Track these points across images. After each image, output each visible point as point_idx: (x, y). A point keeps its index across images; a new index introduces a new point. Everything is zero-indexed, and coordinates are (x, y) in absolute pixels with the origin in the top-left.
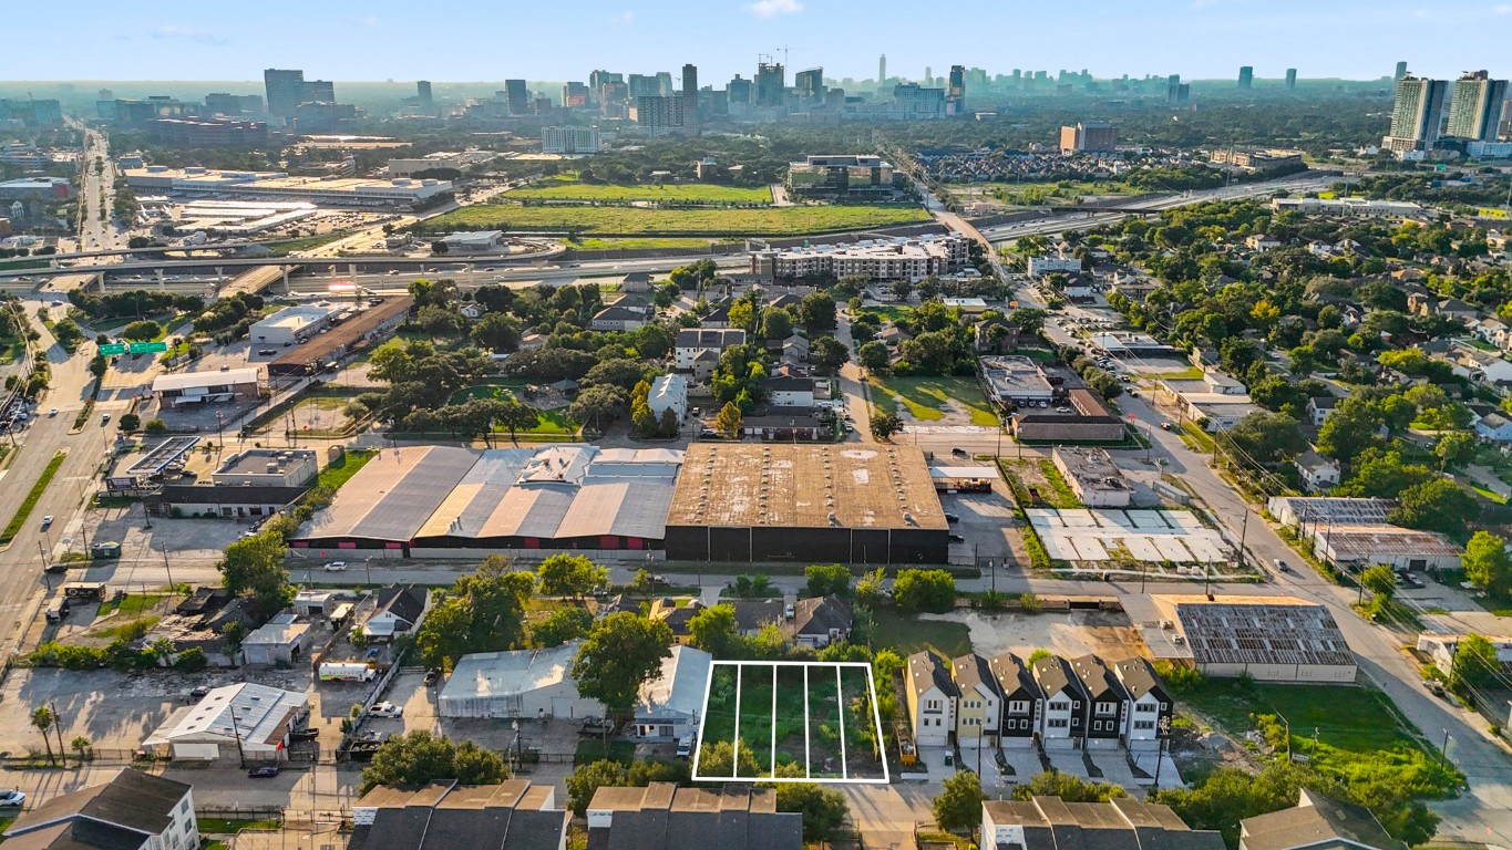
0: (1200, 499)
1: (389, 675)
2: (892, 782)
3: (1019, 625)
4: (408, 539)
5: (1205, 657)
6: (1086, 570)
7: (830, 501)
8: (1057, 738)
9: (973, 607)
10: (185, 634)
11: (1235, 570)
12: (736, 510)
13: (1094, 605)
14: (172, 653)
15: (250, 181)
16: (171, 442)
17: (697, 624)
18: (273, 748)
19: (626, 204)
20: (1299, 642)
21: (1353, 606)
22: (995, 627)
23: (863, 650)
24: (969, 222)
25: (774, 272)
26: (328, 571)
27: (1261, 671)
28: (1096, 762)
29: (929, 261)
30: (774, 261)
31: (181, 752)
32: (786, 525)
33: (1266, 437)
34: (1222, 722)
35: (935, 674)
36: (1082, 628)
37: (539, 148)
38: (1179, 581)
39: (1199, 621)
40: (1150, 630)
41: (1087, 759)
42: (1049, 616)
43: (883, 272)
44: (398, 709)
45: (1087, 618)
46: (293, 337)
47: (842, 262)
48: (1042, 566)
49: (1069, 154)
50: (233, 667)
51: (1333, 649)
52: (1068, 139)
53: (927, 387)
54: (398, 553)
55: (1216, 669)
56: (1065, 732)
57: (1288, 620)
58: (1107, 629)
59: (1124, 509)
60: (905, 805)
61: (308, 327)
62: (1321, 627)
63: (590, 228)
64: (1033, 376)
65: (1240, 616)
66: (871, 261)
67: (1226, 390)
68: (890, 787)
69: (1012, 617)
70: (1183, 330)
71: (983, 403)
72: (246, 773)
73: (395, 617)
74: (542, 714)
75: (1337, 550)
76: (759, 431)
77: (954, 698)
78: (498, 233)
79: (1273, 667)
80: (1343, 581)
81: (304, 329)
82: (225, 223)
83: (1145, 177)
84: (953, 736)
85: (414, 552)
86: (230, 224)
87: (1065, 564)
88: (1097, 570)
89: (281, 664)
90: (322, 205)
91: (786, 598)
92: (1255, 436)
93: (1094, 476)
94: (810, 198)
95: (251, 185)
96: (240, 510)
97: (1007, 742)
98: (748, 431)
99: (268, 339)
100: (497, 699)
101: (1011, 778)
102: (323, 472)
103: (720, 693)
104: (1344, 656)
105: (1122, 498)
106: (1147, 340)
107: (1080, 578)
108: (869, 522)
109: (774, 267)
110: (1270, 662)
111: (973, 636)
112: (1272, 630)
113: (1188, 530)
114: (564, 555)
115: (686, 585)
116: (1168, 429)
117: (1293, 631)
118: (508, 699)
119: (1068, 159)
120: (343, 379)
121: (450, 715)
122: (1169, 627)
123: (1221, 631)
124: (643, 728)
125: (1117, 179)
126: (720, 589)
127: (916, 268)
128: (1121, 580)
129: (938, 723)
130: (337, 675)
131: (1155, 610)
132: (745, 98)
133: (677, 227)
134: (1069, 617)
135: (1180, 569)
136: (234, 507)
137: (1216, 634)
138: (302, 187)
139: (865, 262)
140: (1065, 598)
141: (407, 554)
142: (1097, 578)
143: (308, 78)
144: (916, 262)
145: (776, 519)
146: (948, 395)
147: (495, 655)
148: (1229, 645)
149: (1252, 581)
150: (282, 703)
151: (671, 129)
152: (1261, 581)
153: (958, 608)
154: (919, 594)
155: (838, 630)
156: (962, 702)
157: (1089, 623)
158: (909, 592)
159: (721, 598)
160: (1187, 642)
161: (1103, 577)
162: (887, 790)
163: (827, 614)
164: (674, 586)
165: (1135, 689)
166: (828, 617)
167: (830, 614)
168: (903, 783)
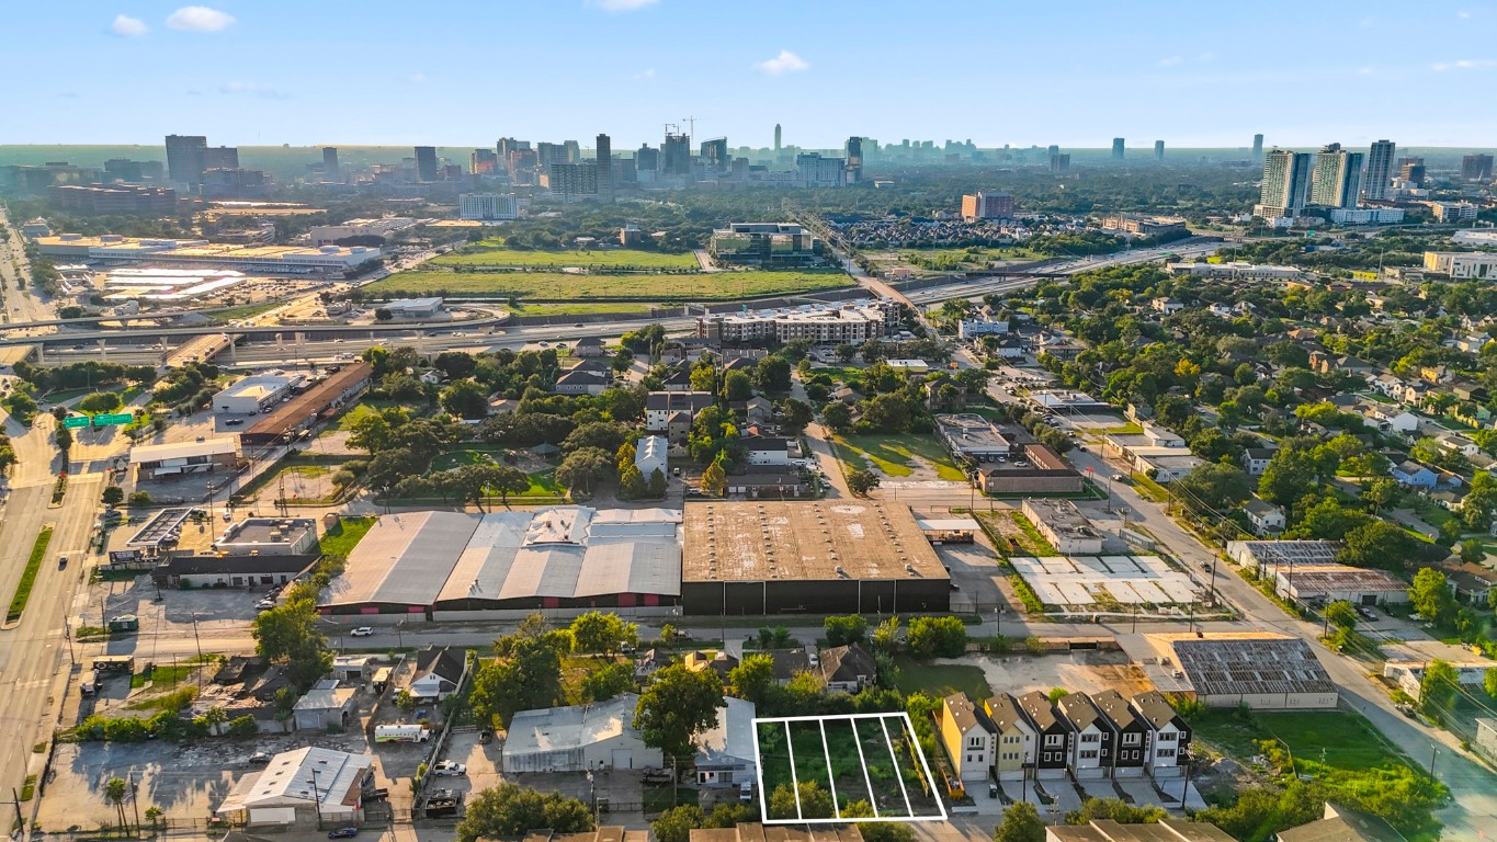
0: (1164, 545)
1: (443, 734)
2: (949, 818)
3: (1027, 666)
4: (430, 602)
5: (1205, 689)
6: (1076, 614)
7: (833, 555)
8: (1088, 768)
9: (982, 651)
10: (231, 703)
11: (1210, 610)
12: (746, 566)
13: (1092, 646)
14: (223, 720)
15: (170, 248)
16: (164, 514)
17: (738, 674)
18: (349, 809)
19: (557, 270)
20: (1285, 672)
21: (1320, 639)
22: (1006, 668)
23: (895, 694)
24: (892, 286)
25: (721, 337)
26: (354, 635)
27: (1255, 701)
28: (1126, 789)
29: (867, 324)
30: (721, 325)
31: (258, 817)
32: (797, 578)
33: (1215, 486)
34: (1229, 749)
35: (976, 713)
36: (1085, 668)
37: (456, 214)
38: (1161, 620)
39: (1194, 656)
40: (1149, 667)
42: (1053, 657)
43: (825, 335)
44: (462, 767)
45: (1088, 658)
46: (257, 406)
47: (786, 326)
48: (1036, 611)
49: (971, 221)
50: (286, 734)
51: (1316, 678)
52: (969, 207)
53: (890, 445)
54: (421, 617)
55: (1214, 699)
56: (1096, 762)
57: (1273, 652)
58: (1108, 667)
59: (1098, 556)
60: (962, 836)
61: (271, 396)
62: (1302, 658)
63: (527, 294)
64: (987, 433)
65: (1230, 650)
66: (813, 324)
67: (1167, 444)
68: (947, 823)
69: (1020, 659)
70: (1116, 387)
71: (946, 460)
72: (326, 834)
73: (439, 679)
74: (602, 766)
75: (1298, 588)
76: (742, 489)
77: (995, 735)
78: (438, 300)
79: (1266, 697)
80: (1307, 617)
81: (267, 399)
82: (153, 292)
83: (1047, 243)
85: (437, 615)
86: (160, 292)
87: (1056, 608)
88: (1085, 613)
89: (333, 729)
90: (250, 273)
91: (807, 648)
92: (1207, 486)
93: (1067, 526)
94: (736, 264)
95: (173, 253)
96: (251, 579)
97: (1043, 774)
98: (732, 489)
99: (233, 408)
100: (559, 753)
102: (324, 540)
104: (1326, 685)
105: (1095, 545)
106: (1084, 397)
107: (1073, 621)
108: (874, 573)
109: (721, 331)
110: (1262, 692)
111: (989, 678)
112: (1260, 663)
113: (1159, 574)
114: (596, 613)
115: (710, 639)
116: (1120, 480)
117: (1278, 663)
118: (569, 752)
119: (972, 226)
120: (317, 447)
121: (513, 770)
122: (1166, 663)
123: (1216, 666)
124: (703, 775)
125: (1020, 244)
126: (742, 642)
127: (855, 331)
128: (1110, 622)
129: (981, 759)
130: (393, 737)
131: (1151, 649)
132: (653, 166)
133: (612, 292)
134: (1071, 657)
135: (1161, 609)
136: (245, 577)
137: (1211, 668)
138: (227, 255)
139: (807, 326)
140: (1066, 640)
141: (429, 618)
142: (1088, 621)
143: (211, 144)
144: (855, 326)
145: (786, 573)
146: (912, 451)
147: (546, 711)
148: (1223, 678)
149: (1226, 619)
150: (348, 765)
151: (586, 196)
152: (1234, 620)
153: (969, 652)
154: (934, 640)
155: (865, 676)
156: (1002, 738)
157: (1090, 662)
158: (925, 639)
159: (745, 651)
160: (1186, 675)
161: (1094, 620)
162: (942, 823)
163: (853, 662)
164: (697, 641)
165: (1156, 720)
166: (855, 665)
167: (856, 663)
168: (955, 816)
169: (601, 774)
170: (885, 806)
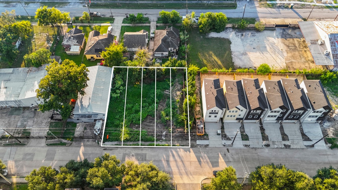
2: (192, 146)
3: (253, 38)
6: (283, 2)
8: (270, 120)
9: (233, 28)
13: (286, 26)
22: (242, 40)
35: (217, 98)
36: (280, 39)
38: (322, 7)
40: (314, 46)
41: (282, 128)
42: (267, 33)
45: (283, 33)
58: (291, 40)
60: (198, 163)
68: (191, 150)
69: (250, 33)
74: (33, 105)
77: (224, 110)
84: (222, 119)
88: (287, 2)
91: (152, 23)
97: (246, 121)
101: (247, 143)
103: (117, 91)
107: (280, 7)
111: (233, 48)
115: (108, 16)
122: (323, 45)
126: (122, 18)
128: (297, 8)
129: (215, 117)
131: (315, 32)
134: (275, 33)
147: (11, 70)
153: (227, 28)
154: (211, 24)
155: (173, 48)
156: (228, 111)
157: (284, 36)
158: (206, 25)
159: (123, 25)
161: (290, 7)
162: (190, 152)
163: (168, 40)
164: (103, 17)
165: (314, 103)
166: (168, 42)
167: (169, 41)
168: (197, 147)
169: (33, 110)
170: (164, 139)
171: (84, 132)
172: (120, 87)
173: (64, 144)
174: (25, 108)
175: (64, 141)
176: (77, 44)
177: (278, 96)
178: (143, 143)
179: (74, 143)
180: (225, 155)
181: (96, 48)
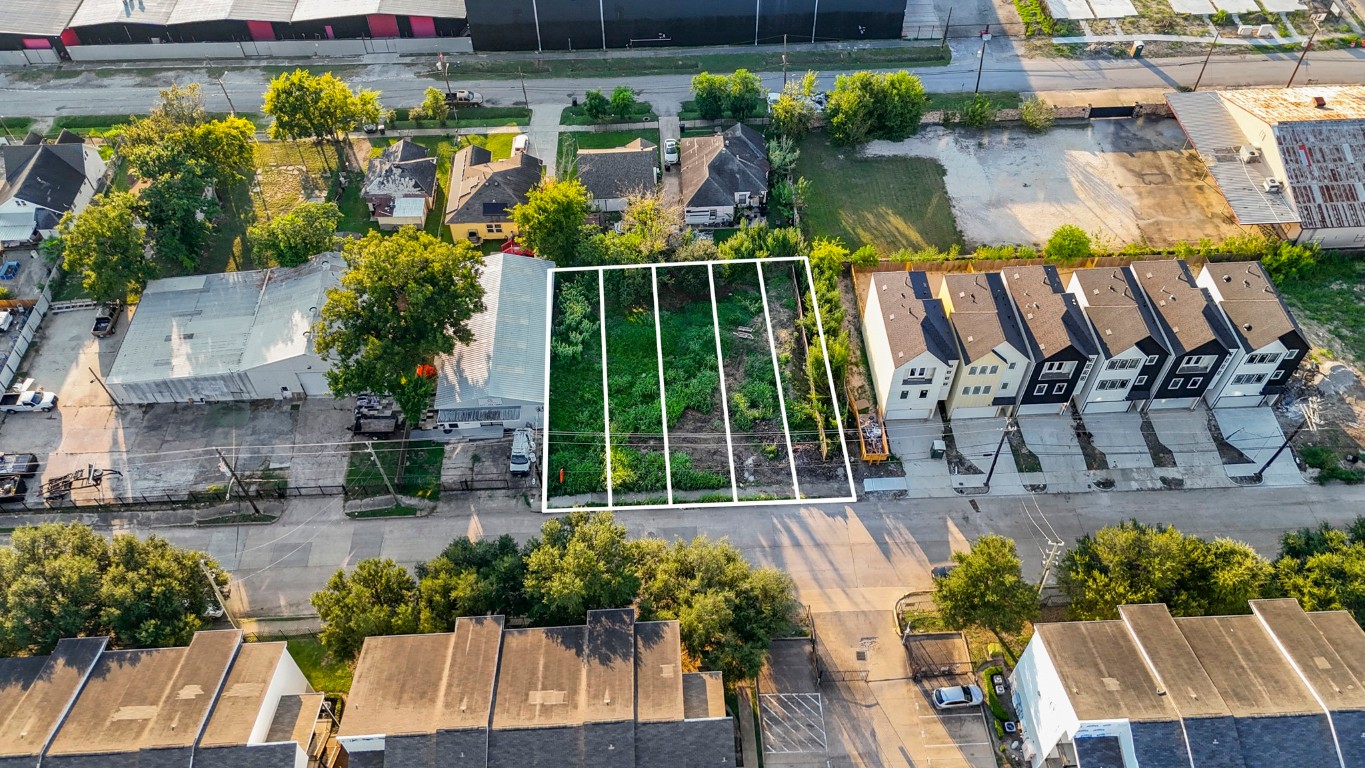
1: (34, 319)
3: (1016, 155)
4: (56, 31)
5: (1317, 217)
6: (1105, 39)
8: (1105, 402)
9: (947, 125)
13: (1127, 111)
22: (982, 161)
23: (794, 235)
34: (1341, 337)
35: (926, 326)
36: (1110, 157)
38: (1242, 50)
39: (1310, 153)
40: (1225, 166)
41: (1147, 428)
42: (1061, 136)
44: (47, 398)
45: (1116, 135)
48: (1040, 33)
54: (49, 56)
55: (1332, 238)
56: (1122, 395)
58: (1149, 155)
60: (875, 548)
68: (848, 509)
69: (1005, 137)
73: (31, 208)
74: (287, 393)
77: (954, 363)
84: (942, 407)
85: (76, 52)
87: (1071, 27)
88: (1119, 37)
91: (663, 120)
97: (1027, 410)
100: (206, 379)
101: (1036, 478)
103: (574, 336)
107: (1097, 54)
111: (953, 185)
115: (506, 102)
118: (222, 378)
121: (136, 401)
122: (1256, 160)
123: (1342, 171)
126: (559, 108)
128: (1157, 55)
129: (923, 394)
131: (1229, 124)
134: (1089, 137)
135: (1242, 28)
137: (1335, 176)
140: (1084, 98)
141: (65, 57)
142: (1123, 54)
147: (197, 282)
148: (1351, 194)
149: (1344, 44)
153: (926, 126)
154: (870, 114)
155: (748, 194)
156: (966, 369)
157: (1124, 145)
158: (855, 114)
159: (563, 128)
160: (1289, 192)
161: (1132, 52)
162: (845, 517)
163: (730, 166)
164: (489, 106)
165: (1249, 328)
166: (732, 174)
167: (736, 168)
168: (868, 500)
169: (287, 408)
170: (752, 478)
171: (472, 469)
172: (580, 322)
173: (408, 512)
174: (255, 404)
175: (406, 501)
176: (416, 191)
177: (1130, 311)
178: (681, 494)
179: (442, 507)
180: (966, 519)
181: (487, 201)
